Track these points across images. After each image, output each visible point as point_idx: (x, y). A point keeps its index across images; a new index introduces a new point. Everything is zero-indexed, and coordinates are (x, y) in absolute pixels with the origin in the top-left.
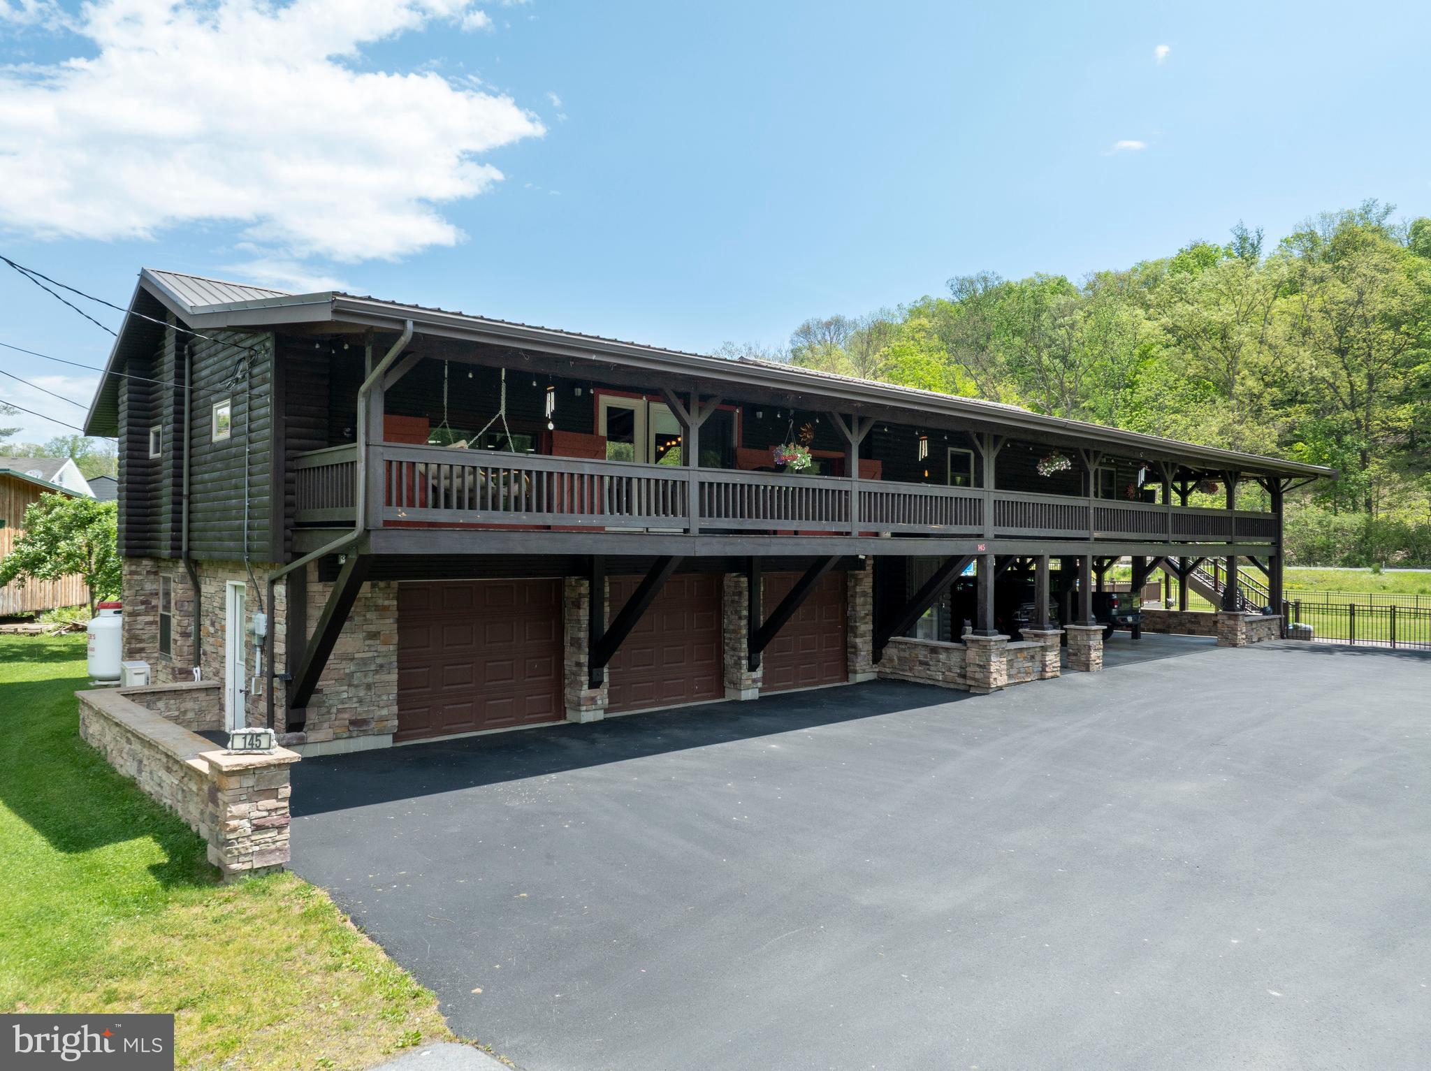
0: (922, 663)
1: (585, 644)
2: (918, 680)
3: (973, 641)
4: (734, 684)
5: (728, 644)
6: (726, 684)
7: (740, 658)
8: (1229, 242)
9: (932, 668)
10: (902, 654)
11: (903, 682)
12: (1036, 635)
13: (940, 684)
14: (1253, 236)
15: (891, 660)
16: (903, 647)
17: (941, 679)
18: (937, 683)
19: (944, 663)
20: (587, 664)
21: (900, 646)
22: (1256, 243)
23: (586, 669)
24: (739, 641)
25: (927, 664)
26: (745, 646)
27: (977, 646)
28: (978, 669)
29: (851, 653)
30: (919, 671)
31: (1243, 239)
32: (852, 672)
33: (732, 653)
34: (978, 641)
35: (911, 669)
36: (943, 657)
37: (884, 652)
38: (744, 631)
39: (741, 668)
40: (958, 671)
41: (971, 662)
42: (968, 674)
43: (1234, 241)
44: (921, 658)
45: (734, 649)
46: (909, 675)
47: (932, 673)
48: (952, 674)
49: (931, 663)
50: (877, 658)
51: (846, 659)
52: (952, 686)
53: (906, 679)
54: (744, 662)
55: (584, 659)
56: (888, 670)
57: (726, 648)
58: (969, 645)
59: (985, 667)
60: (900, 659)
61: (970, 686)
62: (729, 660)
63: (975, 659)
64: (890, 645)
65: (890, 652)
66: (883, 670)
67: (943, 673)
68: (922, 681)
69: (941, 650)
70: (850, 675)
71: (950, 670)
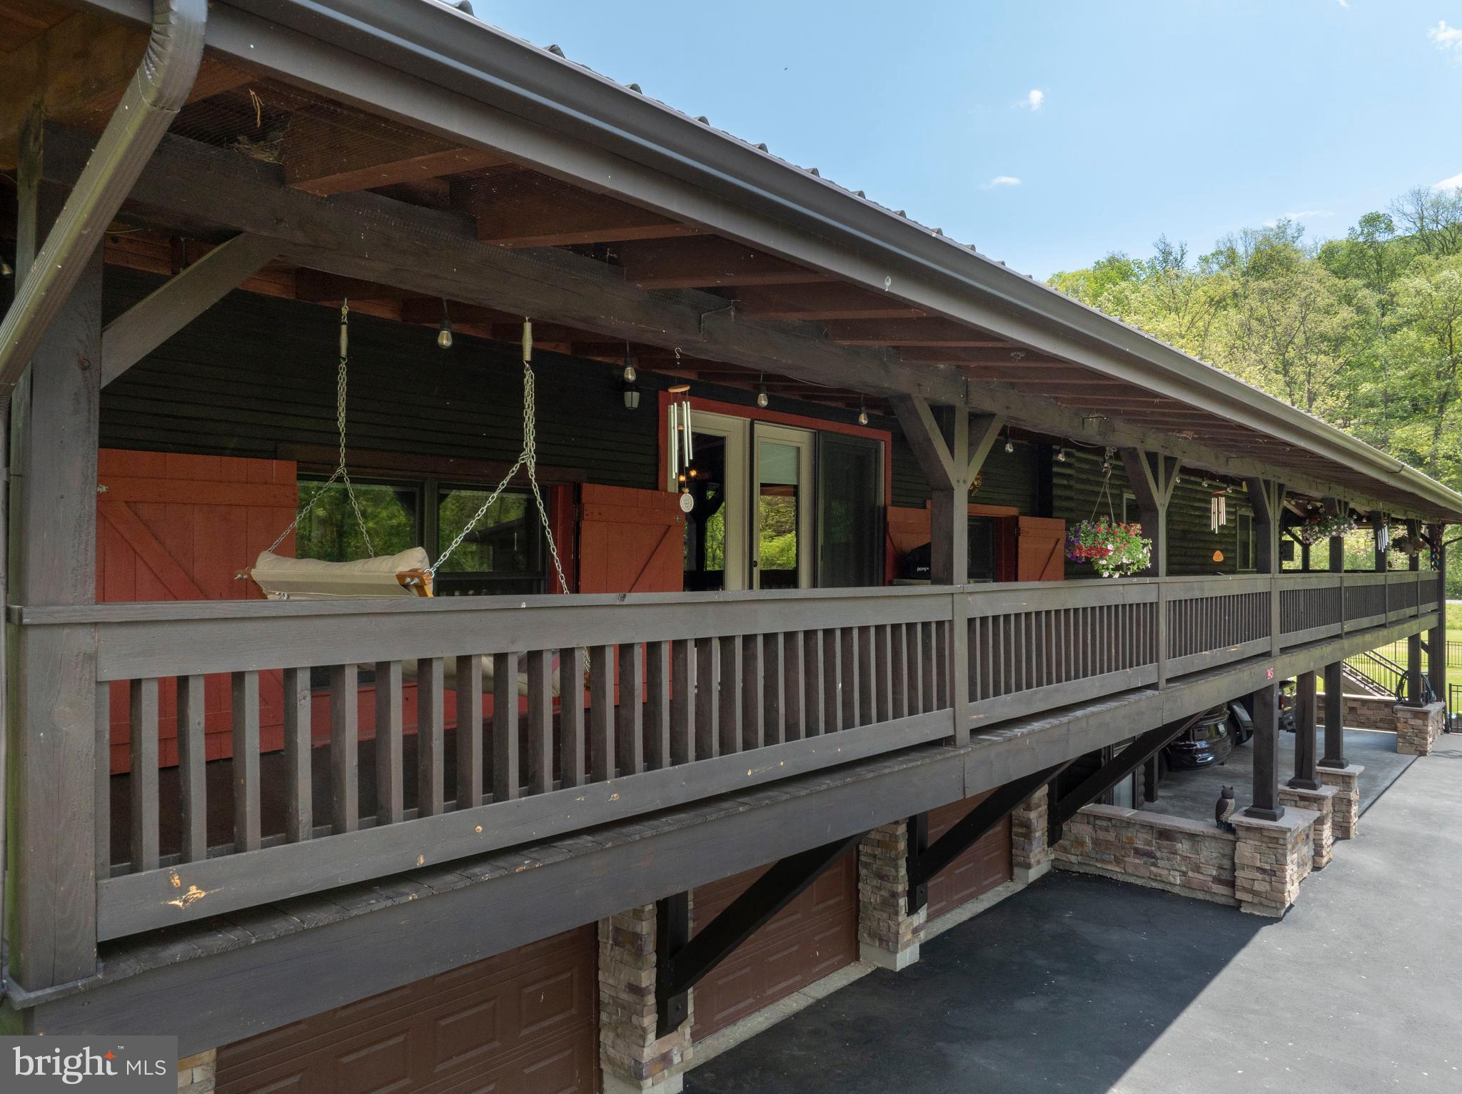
0: (1138, 852)
1: (650, 947)
2: (1132, 880)
3: (1249, 829)
4: (881, 940)
5: (867, 865)
6: (864, 936)
7: (894, 895)
8: (1152, 256)
9: (1161, 863)
10: (1101, 835)
11: (1102, 882)
12: (1303, 798)
13: (1176, 890)
14: (1176, 251)
15: (1079, 843)
16: (1104, 823)
17: (1178, 882)
18: (1168, 888)
19: (1184, 858)
20: (653, 988)
21: (1098, 822)
22: (1179, 258)
23: (651, 1000)
24: (894, 863)
25: (1150, 855)
26: (903, 872)
27: (1258, 835)
28: (1258, 875)
29: (1018, 835)
30: (1136, 866)
31: (1166, 254)
32: (1019, 865)
33: (876, 882)
34: (1260, 830)
35: (1118, 861)
36: (1183, 847)
37: (1065, 828)
38: (902, 845)
39: (897, 913)
40: (1214, 873)
41: (1246, 862)
42: (1238, 882)
43: (1158, 255)
44: (1139, 844)
45: (881, 877)
46: (1113, 870)
47: (1159, 871)
48: (1201, 877)
49: (1158, 854)
50: (1054, 836)
51: (1011, 844)
52: (1200, 896)
53: (1108, 875)
54: (903, 902)
55: (648, 978)
56: (1073, 859)
57: (863, 872)
58: (1241, 833)
59: (1275, 874)
60: (1096, 842)
61: (1240, 901)
62: (869, 892)
63: (1253, 858)
64: (1076, 817)
65: (1077, 828)
66: (1063, 857)
67: (1184, 874)
68: (1139, 882)
69: (1178, 835)
70: (1016, 870)
71: (1197, 869)
